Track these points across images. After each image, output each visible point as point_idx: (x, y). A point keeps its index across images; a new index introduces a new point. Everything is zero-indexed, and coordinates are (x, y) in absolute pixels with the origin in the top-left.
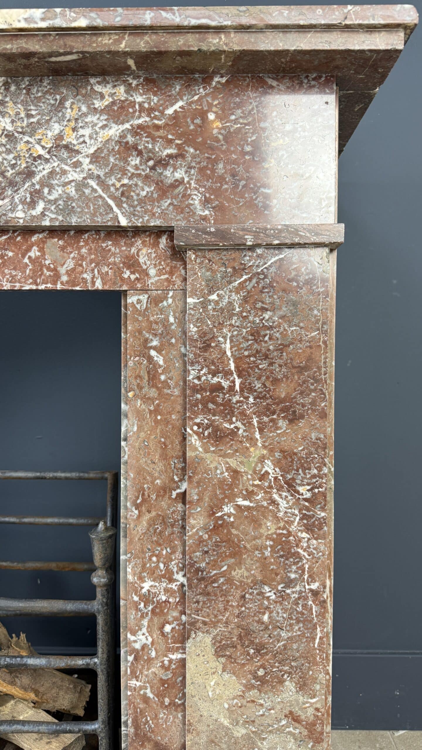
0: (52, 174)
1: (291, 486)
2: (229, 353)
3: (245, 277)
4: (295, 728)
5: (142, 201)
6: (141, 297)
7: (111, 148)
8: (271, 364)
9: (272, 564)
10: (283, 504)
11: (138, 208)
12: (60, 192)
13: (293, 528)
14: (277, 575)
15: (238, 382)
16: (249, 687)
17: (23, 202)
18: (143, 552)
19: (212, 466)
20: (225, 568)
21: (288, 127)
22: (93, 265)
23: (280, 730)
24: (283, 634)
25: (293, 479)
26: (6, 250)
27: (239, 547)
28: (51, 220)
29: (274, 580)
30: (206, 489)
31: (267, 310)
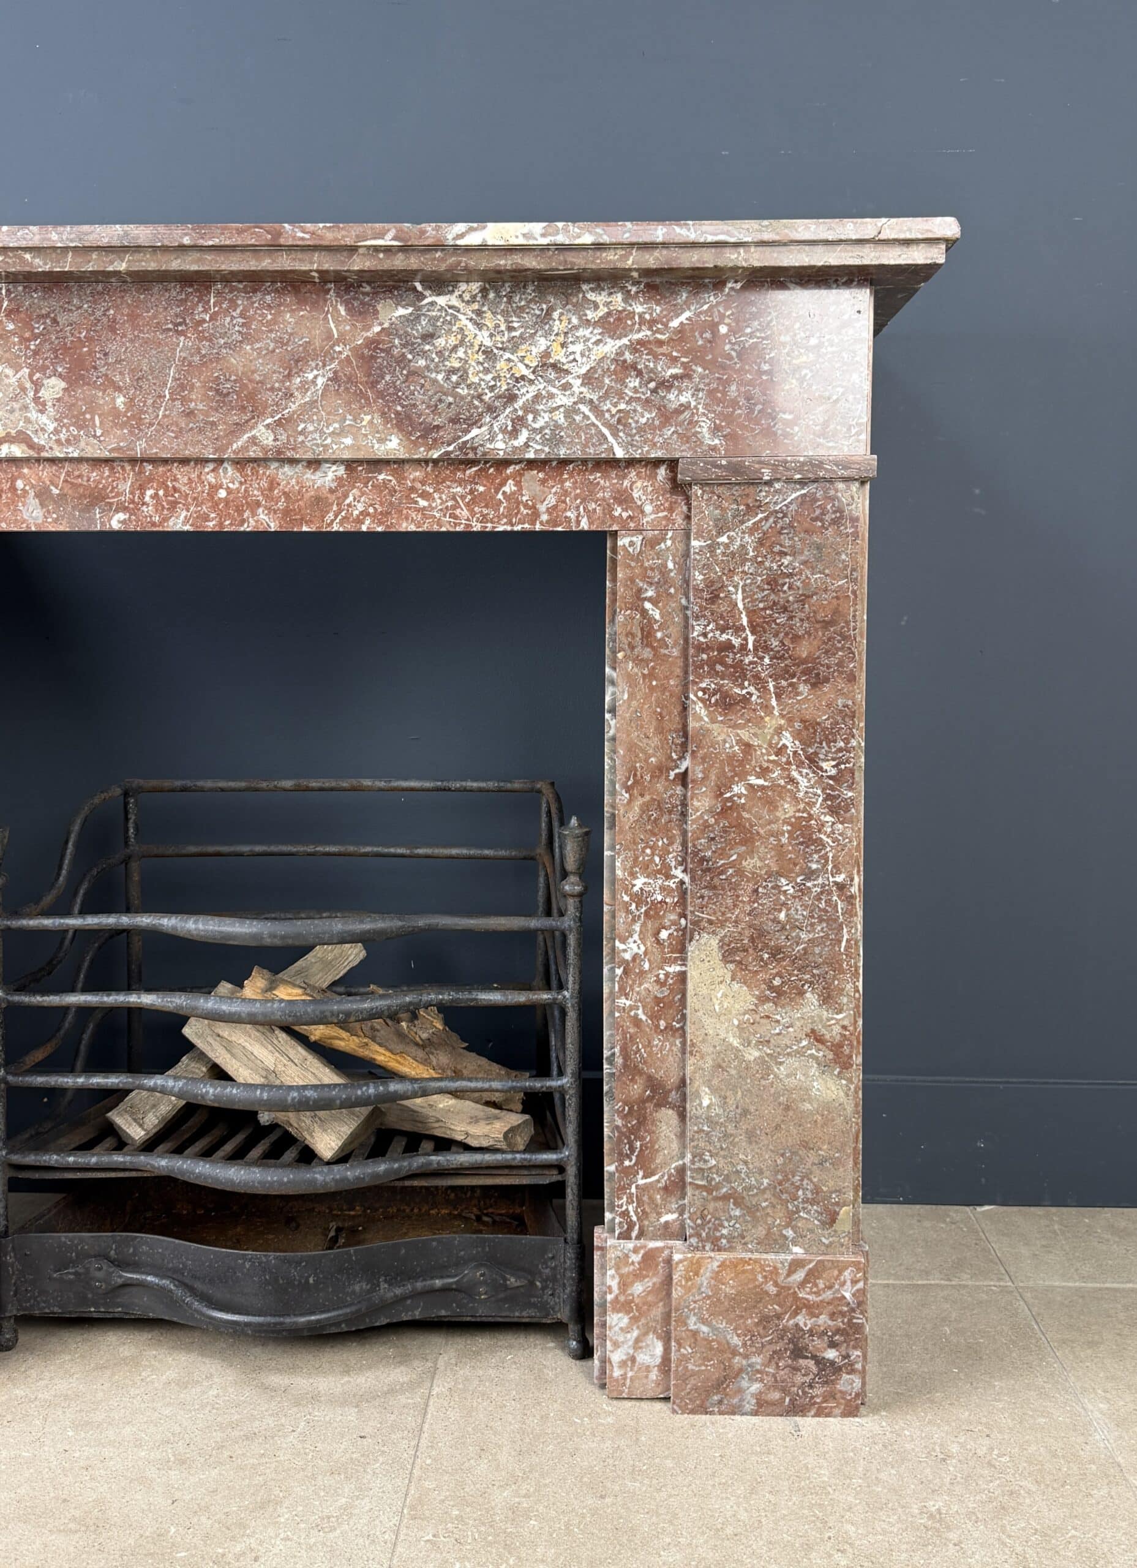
0: (537, 397)
1: (813, 761)
2: (740, 606)
3: (760, 516)
4: (818, 1050)
5: (641, 430)
6: (634, 539)
7: (606, 367)
8: (791, 618)
9: (790, 852)
10: (803, 783)
11: (637, 438)
12: (547, 419)
13: (815, 810)
14: (795, 865)
15: (751, 639)
16: (763, 999)
17: (503, 431)
18: (635, 843)
19: (720, 738)
20: (734, 857)
21: (813, 341)
22: (578, 501)
23: (800, 1053)
24: (803, 936)
25: (816, 754)
26: (477, 484)
27: (751, 832)
28: (536, 451)
29: (792, 871)
30: (712, 766)
31: (786, 554)
